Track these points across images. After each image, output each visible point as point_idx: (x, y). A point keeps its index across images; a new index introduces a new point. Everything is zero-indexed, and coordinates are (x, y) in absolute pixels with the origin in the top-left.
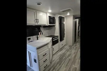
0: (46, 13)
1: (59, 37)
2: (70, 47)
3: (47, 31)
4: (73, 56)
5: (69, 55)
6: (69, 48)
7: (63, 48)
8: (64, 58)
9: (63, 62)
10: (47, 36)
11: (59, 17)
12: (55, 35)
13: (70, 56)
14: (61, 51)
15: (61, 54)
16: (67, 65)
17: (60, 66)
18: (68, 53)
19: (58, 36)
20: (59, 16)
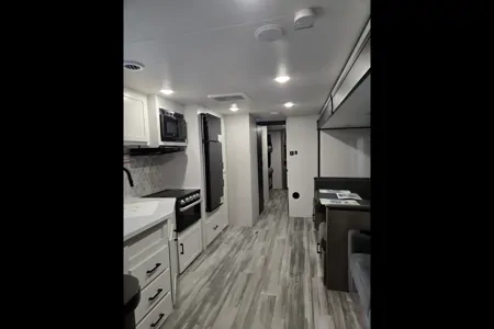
0: (149, 96)
1: (203, 194)
2: (246, 231)
3: (147, 170)
4: (260, 262)
5: (245, 263)
6: (242, 237)
7: (217, 242)
8: (228, 276)
9: (226, 291)
10: (149, 192)
11: (202, 114)
12: (185, 188)
13: (250, 265)
14: (212, 252)
15: (212, 267)
16: (241, 297)
17: (216, 308)
18: (242, 256)
19: (198, 191)
20: (199, 112)
